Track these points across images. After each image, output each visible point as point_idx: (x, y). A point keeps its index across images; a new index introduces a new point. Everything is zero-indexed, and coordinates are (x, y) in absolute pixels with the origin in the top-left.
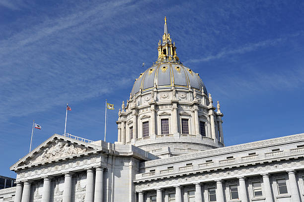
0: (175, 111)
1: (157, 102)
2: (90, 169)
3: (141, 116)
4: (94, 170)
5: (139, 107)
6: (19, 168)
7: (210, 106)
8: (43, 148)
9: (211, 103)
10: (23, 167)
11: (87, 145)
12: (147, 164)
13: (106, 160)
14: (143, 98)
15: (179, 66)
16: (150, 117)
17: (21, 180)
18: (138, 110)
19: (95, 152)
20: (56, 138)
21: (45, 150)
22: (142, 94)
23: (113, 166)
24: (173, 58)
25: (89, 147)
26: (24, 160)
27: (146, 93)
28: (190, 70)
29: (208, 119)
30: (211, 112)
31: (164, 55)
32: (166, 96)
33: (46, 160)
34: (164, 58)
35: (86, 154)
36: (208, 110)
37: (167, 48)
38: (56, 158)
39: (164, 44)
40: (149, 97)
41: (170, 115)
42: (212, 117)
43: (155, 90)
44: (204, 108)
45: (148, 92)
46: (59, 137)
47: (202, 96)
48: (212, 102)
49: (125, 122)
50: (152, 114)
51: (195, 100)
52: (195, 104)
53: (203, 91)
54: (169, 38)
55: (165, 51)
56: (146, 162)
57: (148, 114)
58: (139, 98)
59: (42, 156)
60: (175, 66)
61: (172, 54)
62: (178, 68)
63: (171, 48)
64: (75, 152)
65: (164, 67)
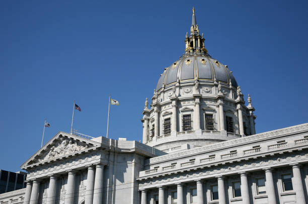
0: (197, 106)
1: (179, 98)
2: (90, 166)
3: (163, 112)
4: (94, 167)
5: (161, 103)
6: (29, 166)
7: (238, 99)
8: (50, 146)
9: (239, 97)
10: (32, 166)
11: (88, 142)
12: (152, 161)
13: (107, 157)
14: (166, 94)
15: (205, 58)
16: (171, 113)
17: (30, 178)
18: (159, 107)
19: (94, 148)
20: (61, 136)
21: (52, 148)
22: (165, 90)
23: (115, 163)
24: (201, 51)
25: (89, 144)
26: (33, 159)
27: (169, 88)
28: (217, 62)
29: (236, 113)
30: (239, 106)
31: (191, 48)
32: (189, 90)
33: (52, 158)
34: (191, 51)
35: (87, 151)
36: (236, 104)
37: (194, 40)
38: (61, 156)
39: (191, 36)
40: (171, 92)
41: (192, 110)
42: (240, 112)
43: (178, 84)
44: (231, 102)
45: (170, 88)
46: (64, 135)
47: (230, 89)
48: (240, 95)
49: (149, 120)
50: (173, 110)
51: (220, 94)
52: (220, 98)
53: (230, 84)
54: (197, 29)
55: (192, 43)
56: (151, 159)
57: (170, 111)
58: (162, 94)
59: (49, 154)
60: (200, 59)
61: (199, 46)
62: (203, 60)
63: (199, 40)
64: (78, 149)
65: (188, 61)
